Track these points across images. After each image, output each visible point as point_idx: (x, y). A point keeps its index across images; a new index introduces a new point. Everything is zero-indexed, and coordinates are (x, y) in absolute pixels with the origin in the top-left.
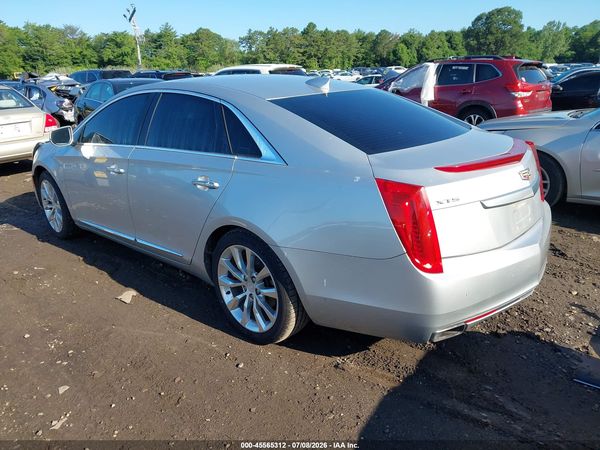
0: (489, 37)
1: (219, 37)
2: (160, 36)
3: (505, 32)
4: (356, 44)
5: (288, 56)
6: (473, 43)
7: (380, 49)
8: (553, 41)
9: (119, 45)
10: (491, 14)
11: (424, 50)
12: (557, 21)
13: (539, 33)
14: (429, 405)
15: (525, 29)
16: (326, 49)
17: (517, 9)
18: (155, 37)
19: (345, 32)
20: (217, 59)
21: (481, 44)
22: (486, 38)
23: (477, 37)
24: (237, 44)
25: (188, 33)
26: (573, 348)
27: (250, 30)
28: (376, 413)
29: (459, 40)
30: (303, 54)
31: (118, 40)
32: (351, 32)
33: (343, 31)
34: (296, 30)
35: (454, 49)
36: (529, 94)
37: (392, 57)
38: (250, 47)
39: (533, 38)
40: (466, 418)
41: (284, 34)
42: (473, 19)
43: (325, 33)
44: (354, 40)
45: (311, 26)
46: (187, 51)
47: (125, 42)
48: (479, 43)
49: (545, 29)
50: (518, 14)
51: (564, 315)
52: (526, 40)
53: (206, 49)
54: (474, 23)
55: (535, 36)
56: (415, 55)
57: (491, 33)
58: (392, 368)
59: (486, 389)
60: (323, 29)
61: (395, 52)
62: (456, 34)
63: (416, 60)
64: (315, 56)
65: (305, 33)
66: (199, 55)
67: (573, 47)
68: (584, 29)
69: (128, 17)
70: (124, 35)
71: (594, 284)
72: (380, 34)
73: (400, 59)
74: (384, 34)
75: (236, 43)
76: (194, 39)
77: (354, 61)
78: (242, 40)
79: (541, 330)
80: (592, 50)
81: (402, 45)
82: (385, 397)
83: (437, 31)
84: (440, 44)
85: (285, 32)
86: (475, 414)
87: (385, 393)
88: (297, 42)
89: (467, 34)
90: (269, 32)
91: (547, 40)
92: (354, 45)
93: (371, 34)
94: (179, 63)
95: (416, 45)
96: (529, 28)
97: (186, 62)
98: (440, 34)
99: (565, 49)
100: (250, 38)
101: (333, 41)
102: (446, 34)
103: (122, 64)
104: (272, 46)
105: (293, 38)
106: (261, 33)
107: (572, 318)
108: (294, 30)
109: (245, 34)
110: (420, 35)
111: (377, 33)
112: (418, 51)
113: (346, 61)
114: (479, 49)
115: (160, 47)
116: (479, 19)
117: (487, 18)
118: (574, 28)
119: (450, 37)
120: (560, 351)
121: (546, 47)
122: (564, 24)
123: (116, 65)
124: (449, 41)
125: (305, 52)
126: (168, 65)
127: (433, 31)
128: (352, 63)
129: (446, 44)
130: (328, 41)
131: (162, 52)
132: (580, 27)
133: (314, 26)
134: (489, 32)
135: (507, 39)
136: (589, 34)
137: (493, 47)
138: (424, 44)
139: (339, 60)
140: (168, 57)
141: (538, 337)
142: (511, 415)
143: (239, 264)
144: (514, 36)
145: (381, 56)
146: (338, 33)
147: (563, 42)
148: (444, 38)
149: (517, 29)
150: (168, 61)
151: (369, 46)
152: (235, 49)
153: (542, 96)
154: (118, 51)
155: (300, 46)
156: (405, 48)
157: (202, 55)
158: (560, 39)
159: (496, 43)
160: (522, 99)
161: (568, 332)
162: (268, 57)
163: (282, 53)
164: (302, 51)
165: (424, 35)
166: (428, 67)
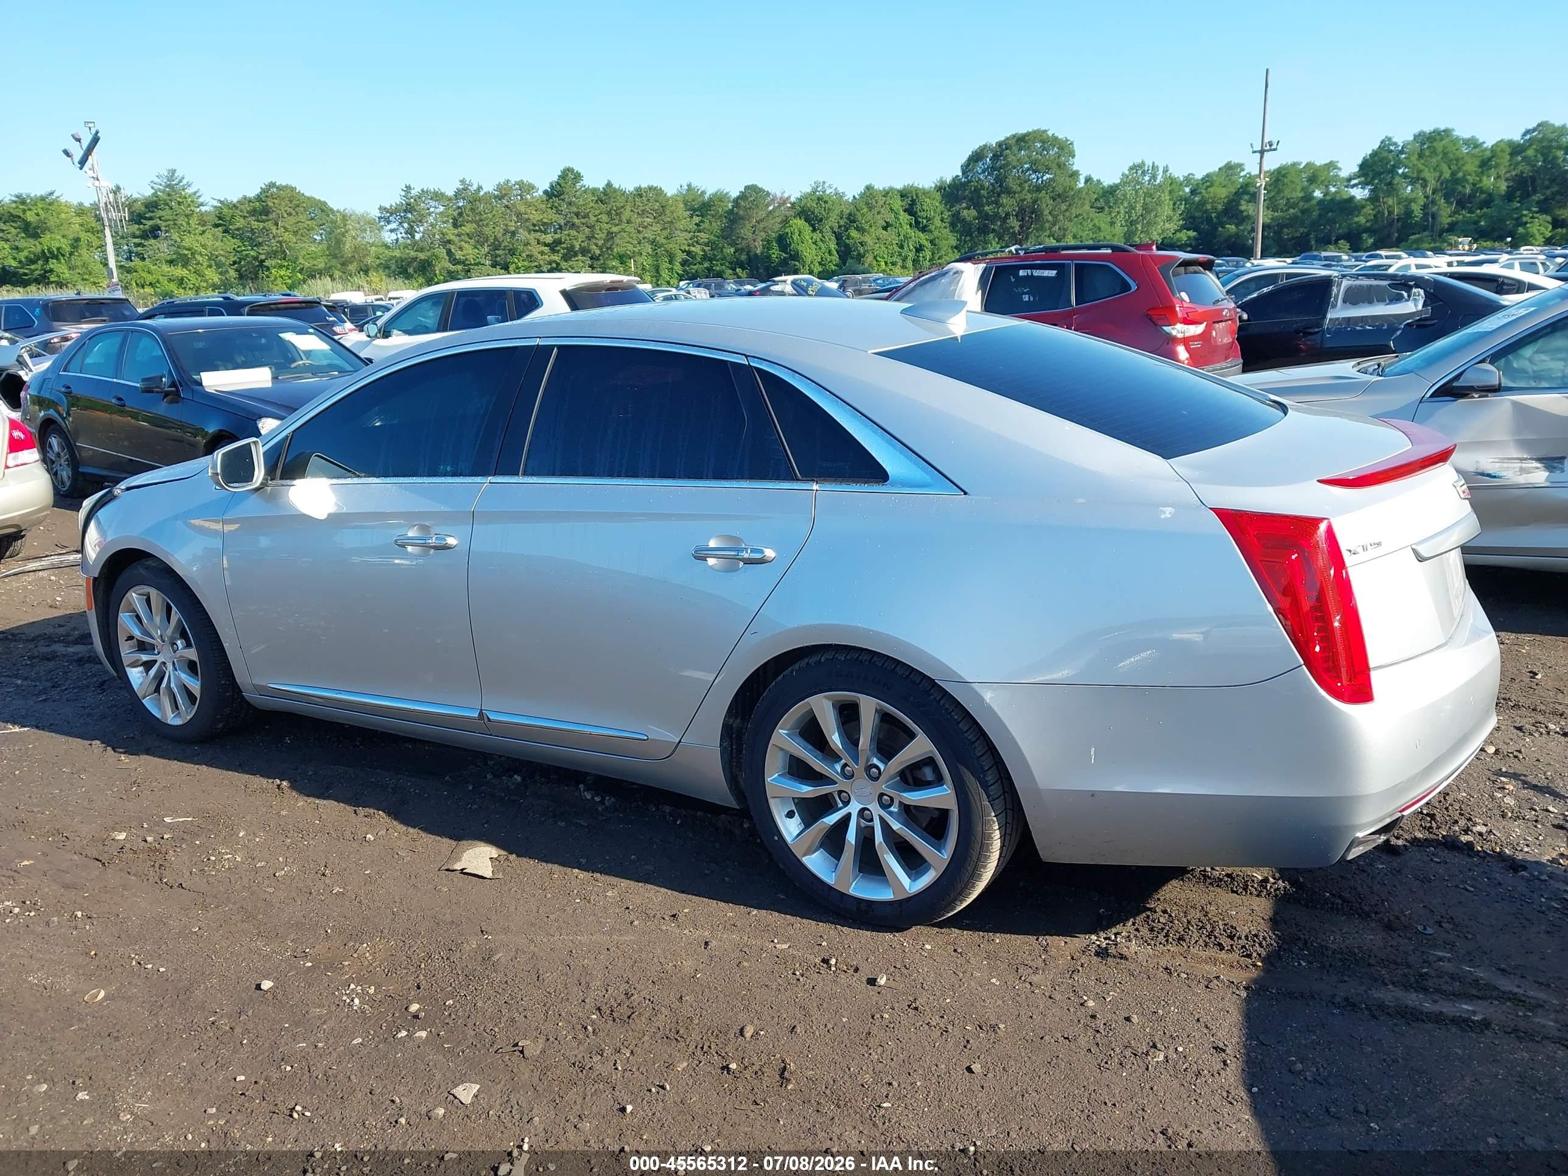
0: (1004, 200)
1: (322, 208)
2: (152, 205)
3: (1038, 189)
4: (685, 222)
5: (512, 252)
6: (970, 214)
7: (745, 231)
8: (1145, 207)
9: (32, 231)
10: (1003, 147)
11: (854, 233)
12: (1149, 163)
13: (1112, 190)
14: (1350, 1005)
15: (1081, 184)
16: (610, 236)
17: (1061, 136)
18: (139, 207)
19: (657, 192)
20: (321, 264)
21: (986, 216)
22: (996, 203)
23: (975, 201)
24: (371, 224)
25: (234, 198)
26: (1545, 859)
27: (408, 188)
28: (1250, 1036)
29: (933, 208)
30: (553, 246)
31: (30, 217)
32: (670, 190)
33: (651, 188)
34: (531, 188)
35: (924, 229)
36: (1198, 329)
37: (776, 253)
38: (411, 232)
39: (1102, 203)
40: (1439, 1019)
41: (500, 198)
42: (964, 159)
43: (607, 195)
44: (682, 212)
45: (569, 176)
46: (232, 243)
47: (52, 222)
48: (983, 216)
49: (1126, 181)
50: (1065, 148)
51: (1492, 797)
52: (1087, 207)
53: (287, 236)
54: (966, 168)
55: (1107, 197)
56: (833, 246)
57: (1009, 192)
58: (1226, 942)
59: (1441, 959)
60: (601, 185)
61: (783, 241)
62: (926, 193)
63: (835, 258)
64: (584, 251)
65: (555, 193)
66: (273, 254)
67: (1190, 221)
68: (1208, 180)
69: (78, 154)
70: (47, 202)
71: (1520, 729)
72: (743, 196)
73: (796, 256)
74: (752, 195)
75: (371, 222)
76: (253, 212)
77: (684, 263)
78: (388, 214)
79: (1466, 831)
80: (1232, 228)
81: (799, 223)
82: (1248, 1000)
83: (880, 185)
84: (890, 218)
85: (503, 192)
86: (1448, 1008)
87: (1244, 994)
88: (535, 217)
89: (951, 193)
90: (458, 194)
91: (1132, 207)
92: (681, 225)
93: (720, 197)
94: (212, 275)
95: (833, 221)
96: (1088, 180)
97: (232, 273)
98: (886, 193)
99: (1171, 227)
100: (409, 208)
101: (627, 214)
102: (903, 194)
103: (43, 280)
104: (468, 228)
105: (522, 209)
106: (438, 196)
107: (1512, 802)
108: (525, 188)
109: (394, 198)
110: (840, 196)
111: (734, 194)
112: (838, 237)
113: (665, 265)
114: (984, 230)
115: (154, 233)
116: (976, 157)
117: (996, 157)
118: (1188, 179)
119: (911, 200)
120: (1525, 868)
121: (1132, 223)
122: (1166, 170)
123: (25, 284)
124: (910, 211)
125: (558, 242)
126: (181, 282)
127: (868, 188)
128: (678, 268)
129: (904, 217)
130: (615, 215)
131: (161, 247)
132: (1199, 176)
133: (578, 177)
134: (1001, 188)
135: (1046, 204)
136: (1222, 193)
137: (1014, 223)
138: (851, 219)
139: (647, 262)
140: (181, 259)
141: (1470, 845)
142: (1518, 1000)
143: (835, 739)
144: (1060, 197)
145: (748, 250)
146: (639, 193)
147: (1166, 210)
148: (898, 204)
149: (1063, 181)
150: (179, 272)
151: (717, 226)
152: (369, 237)
153: (1224, 335)
154: (31, 247)
155: (543, 227)
156: (808, 229)
157: (281, 253)
158: (1159, 203)
159: (1021, 214)
160: (1186, 341)
161: (1517, 830)
162: (459, 255)
163: (496, 246)
164: (549, 239)
165: (849, 197)
166: (958, 273)
